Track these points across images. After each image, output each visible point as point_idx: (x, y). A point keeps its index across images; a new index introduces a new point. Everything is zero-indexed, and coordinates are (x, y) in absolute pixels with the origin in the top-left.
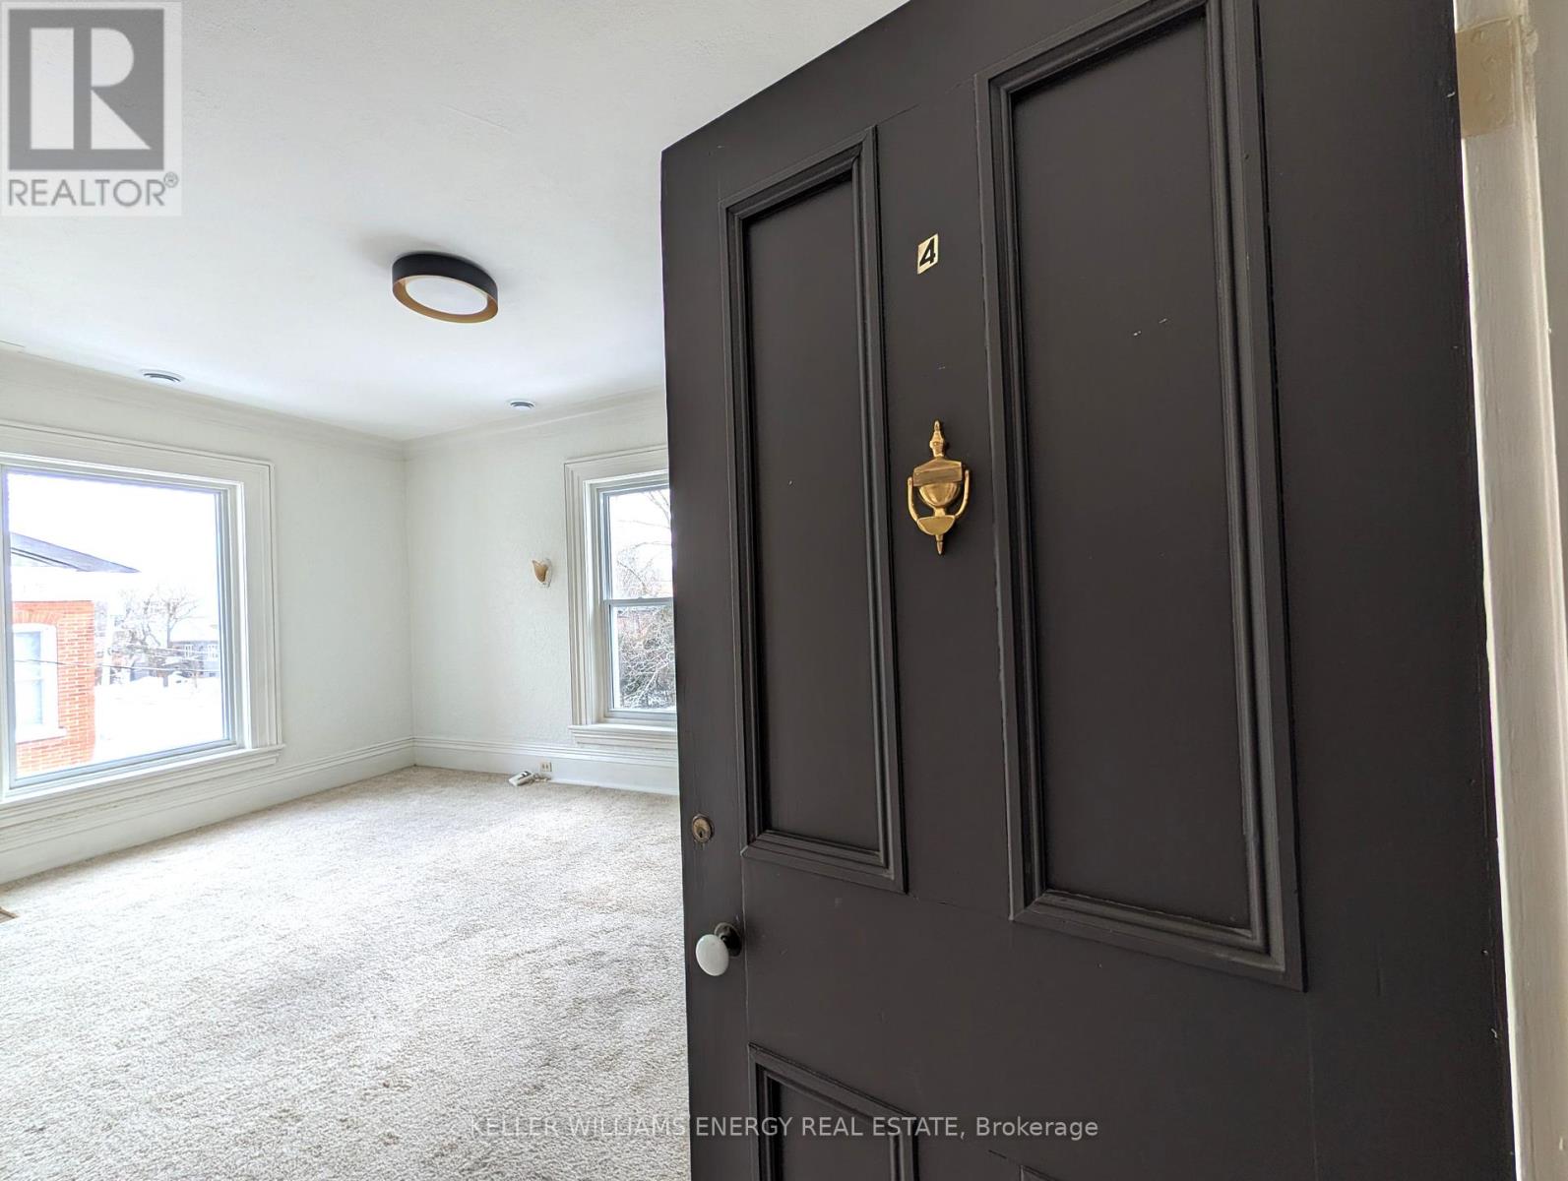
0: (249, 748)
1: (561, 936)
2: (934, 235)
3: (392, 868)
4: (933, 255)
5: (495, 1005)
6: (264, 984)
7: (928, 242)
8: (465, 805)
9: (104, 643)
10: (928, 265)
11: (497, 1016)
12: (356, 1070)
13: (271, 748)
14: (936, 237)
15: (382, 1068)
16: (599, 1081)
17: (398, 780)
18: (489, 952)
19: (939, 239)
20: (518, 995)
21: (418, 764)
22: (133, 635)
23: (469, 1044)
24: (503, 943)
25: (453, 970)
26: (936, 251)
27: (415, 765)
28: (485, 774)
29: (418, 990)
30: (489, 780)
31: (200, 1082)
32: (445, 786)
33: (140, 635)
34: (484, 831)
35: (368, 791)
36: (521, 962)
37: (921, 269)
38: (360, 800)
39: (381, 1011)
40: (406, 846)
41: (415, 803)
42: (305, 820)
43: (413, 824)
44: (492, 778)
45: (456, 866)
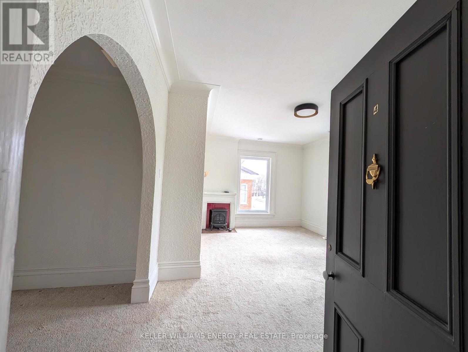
0: (269, 213)
1: (322, 281)
2: (377, 104)
3: (290, 248)
4: (377, 110)
5: (302, 286)
6: (263, 259)
7: (376, 106)
8: (310, 240)
9: (255, 188)
10: (376, 112)
11: (301, 288)
12: (273, 282)
13: (272, 214)
14: (378, 105)
15: (277, 284)
16: (320, 317)
17: (296, 229)
18: (304, 275)
19: (378, 106)
20: (307, 287)
21: (302, 226)
22: (259, 187)
23: (294, 290)
24: (308, 275)
25: (295, 274)
26: (377, 109)
27: (301, 227)
28: (317, 234)
29: (287, 274)
30: (318, 236)
31: (252, 269)
32: (306, 234)
33: (260, 187)
34: (312, 248)
35: (290, 229)
36: (310, 281)
37: (374, 114)
38: (287, 231)
39: (280, 274)
40: (294, 244)
41: (298, 235)
42: (277, 231)
43: (297, 240)
44: (319, 236)
45: (303, 253)
